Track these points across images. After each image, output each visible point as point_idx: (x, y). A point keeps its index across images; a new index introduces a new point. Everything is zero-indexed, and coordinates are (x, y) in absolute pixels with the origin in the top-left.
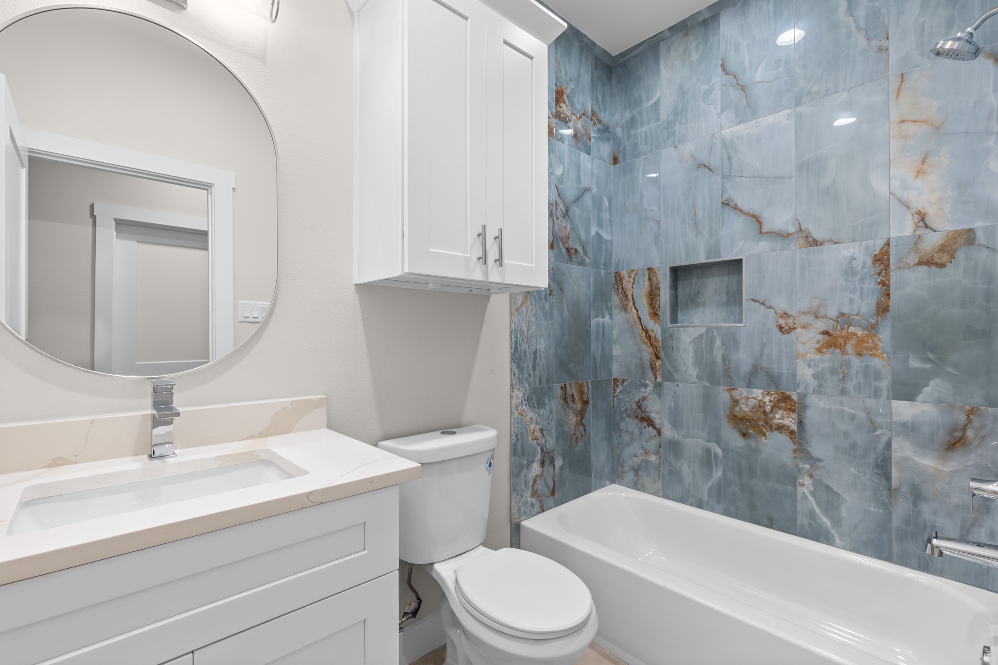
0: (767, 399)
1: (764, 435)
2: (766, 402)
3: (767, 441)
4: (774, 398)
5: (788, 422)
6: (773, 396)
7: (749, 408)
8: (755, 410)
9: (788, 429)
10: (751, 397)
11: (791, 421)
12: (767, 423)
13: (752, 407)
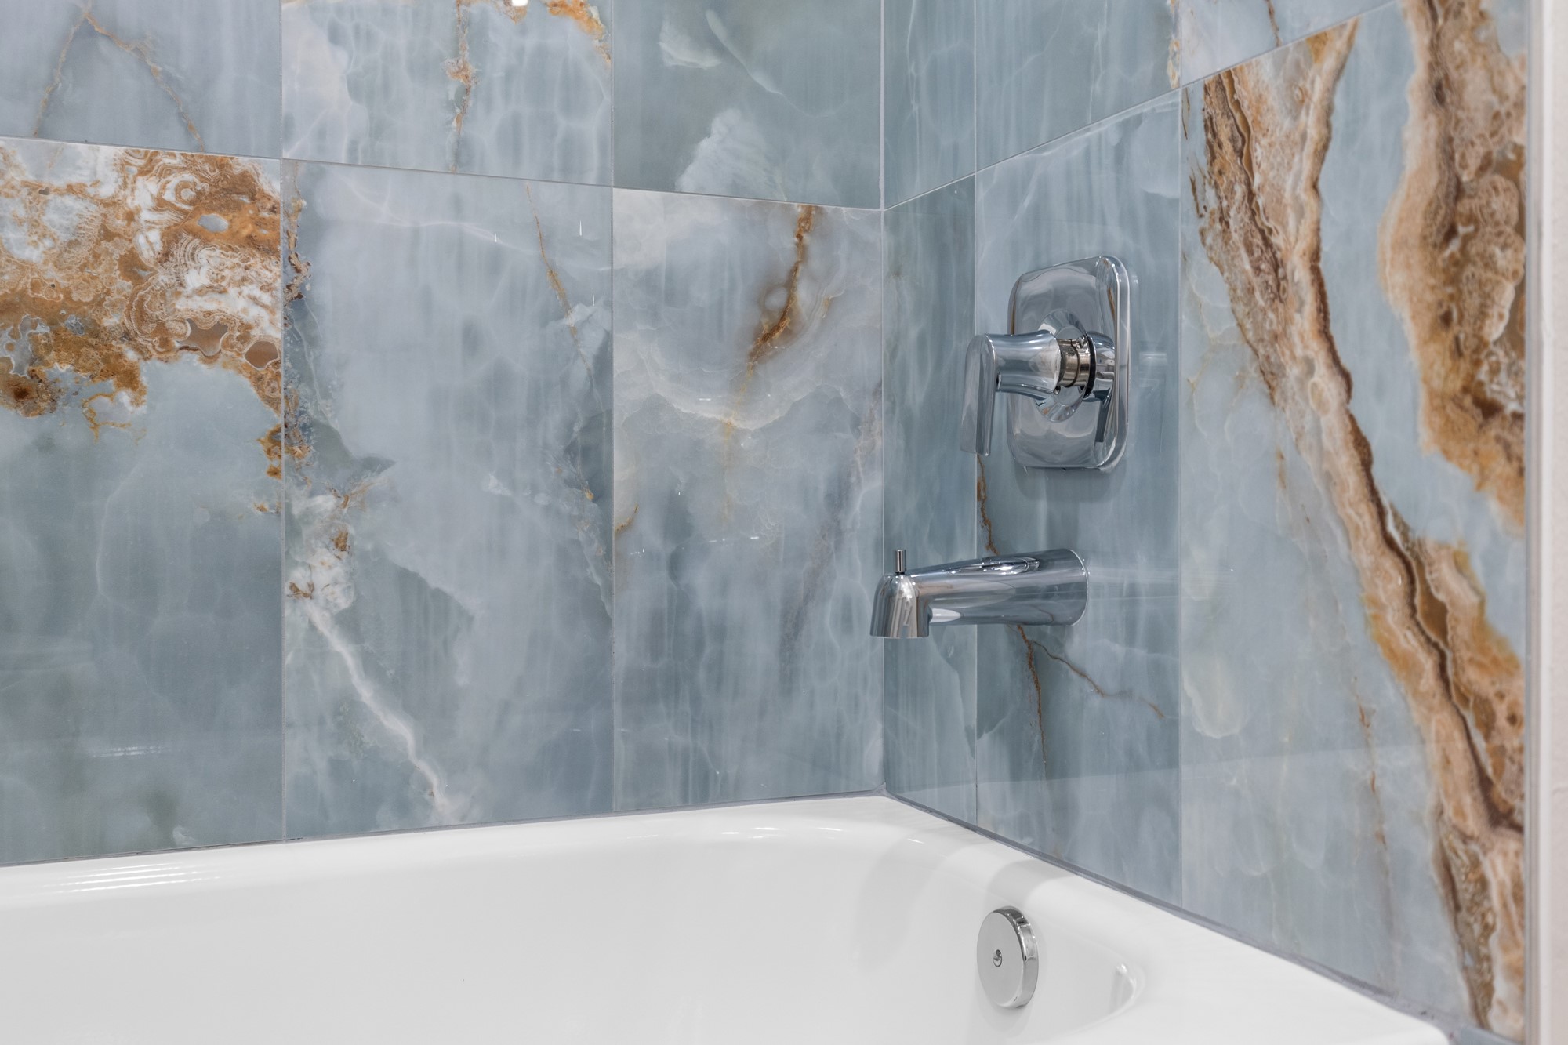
0: (144, 193)
1: (129, 379)
2: (138, 210)
3: (142, 409)
4: (178, 190)
5: (242, 303)
6: (174, 180)
7: (48, 243)
8: (83, 252)
9: (244, 338)
10: (61, 183)
11: (255, 300)
12: (142, 317)
13: (64, 237)
